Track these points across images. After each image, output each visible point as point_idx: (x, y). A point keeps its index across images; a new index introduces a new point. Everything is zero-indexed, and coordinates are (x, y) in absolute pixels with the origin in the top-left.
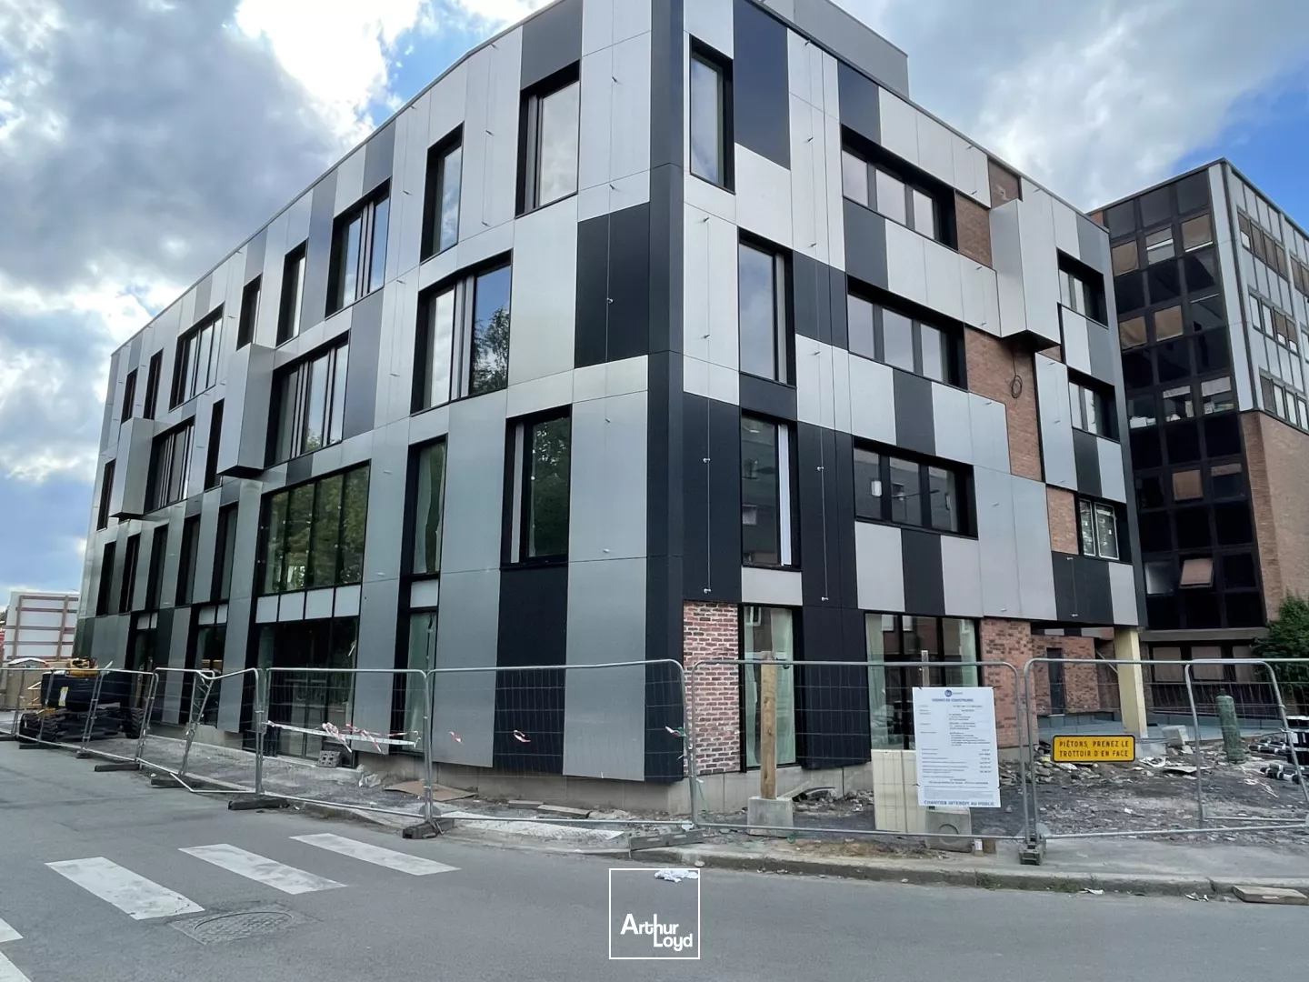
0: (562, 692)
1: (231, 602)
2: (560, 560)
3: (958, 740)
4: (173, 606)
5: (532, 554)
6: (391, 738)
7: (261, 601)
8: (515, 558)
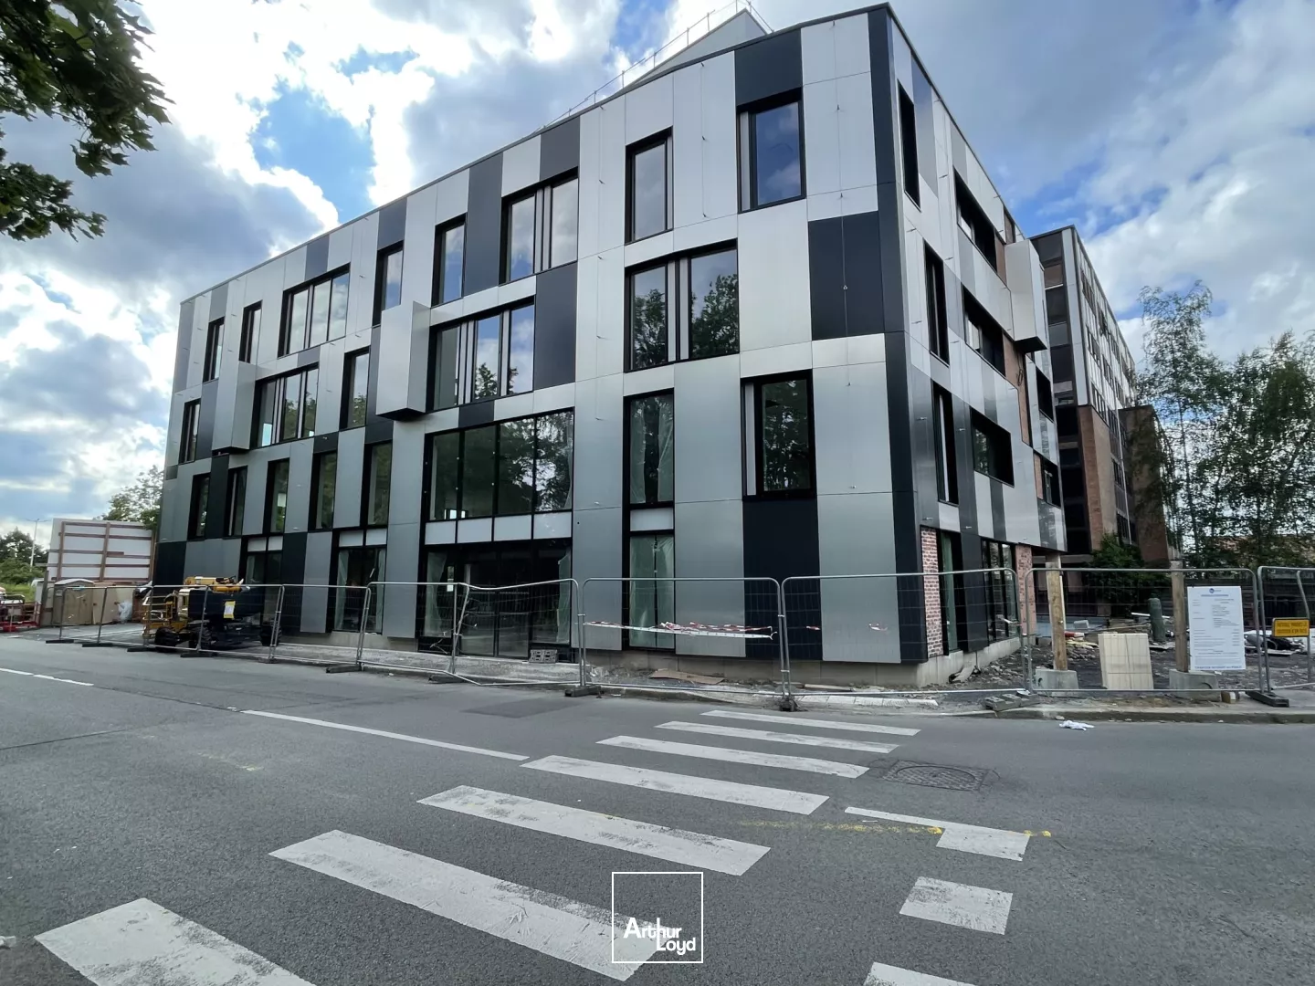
0: (818, 597)
1: (389, 527)
2: (807, 493)
3: (1218, 623)
4: (306, 530)
5: (766, 489)
6: (747, 633)
7: (429, 526)
8: (752, 491)
